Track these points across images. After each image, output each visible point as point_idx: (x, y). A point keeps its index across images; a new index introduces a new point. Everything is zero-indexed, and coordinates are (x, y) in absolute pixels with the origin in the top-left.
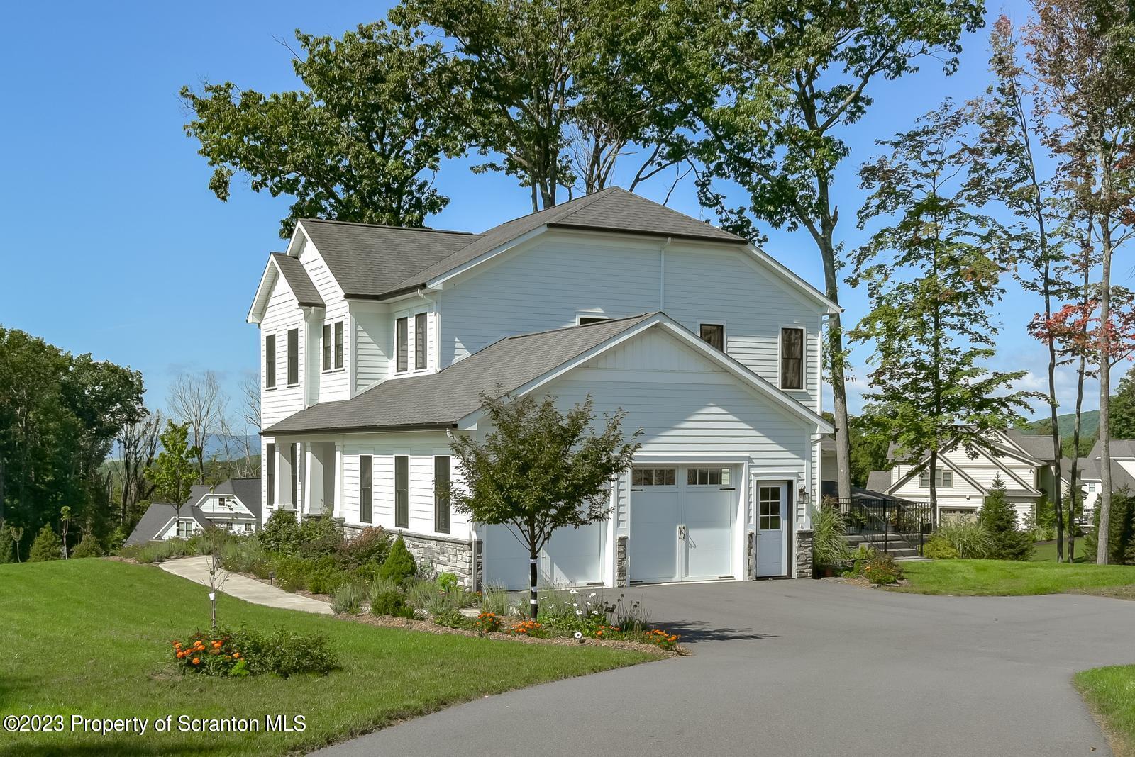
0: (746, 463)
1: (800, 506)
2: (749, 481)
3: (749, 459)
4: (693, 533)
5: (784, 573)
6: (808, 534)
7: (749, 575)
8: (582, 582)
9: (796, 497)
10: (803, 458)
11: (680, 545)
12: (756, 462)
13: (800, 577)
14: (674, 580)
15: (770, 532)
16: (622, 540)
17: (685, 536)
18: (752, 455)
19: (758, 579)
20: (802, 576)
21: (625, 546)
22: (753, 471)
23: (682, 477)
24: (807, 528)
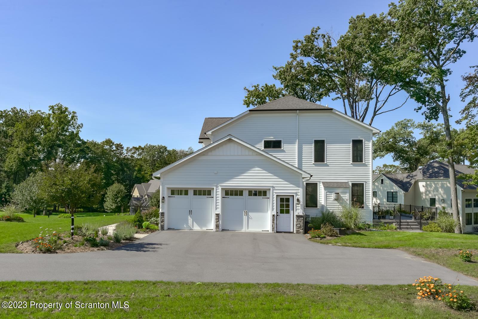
0: (271, 189)
1: (297, 205)
2: (273, 195)
3: (273, 187)
4: (251, 214)
5: (292, 231)
6: (301, 216)
7: (273, 231)
8: (204, 229)
9: (295, 202)
10: (299, 187)
11: (245, 218)
12: (276, 188)
13: (297, 233)
14: (242, 230)
15: (285, 215)
16: (217, 215)
17: (247, 214)
18: (274, 185)
19: (277, 232)
20: (298, 232)
21: (219, 217)
22: (275, 191)
23: (246, 193)
24: (301, 214)
